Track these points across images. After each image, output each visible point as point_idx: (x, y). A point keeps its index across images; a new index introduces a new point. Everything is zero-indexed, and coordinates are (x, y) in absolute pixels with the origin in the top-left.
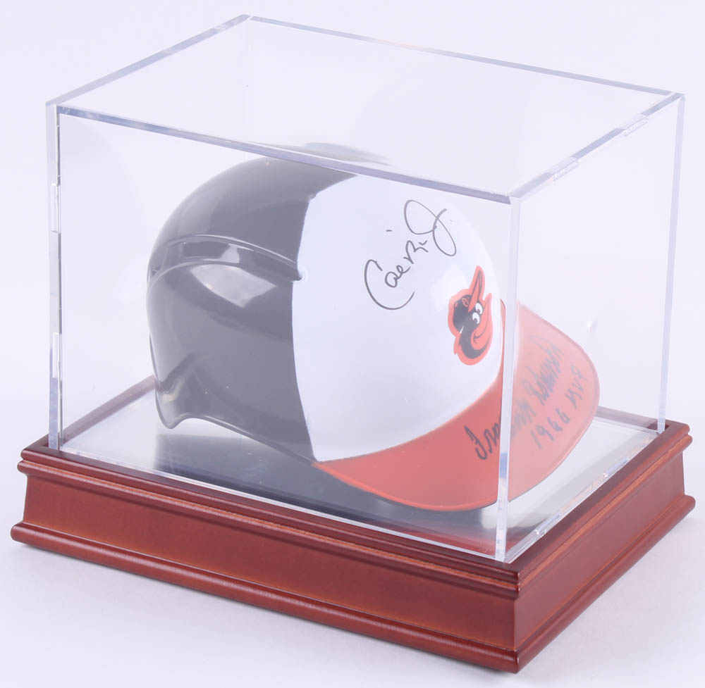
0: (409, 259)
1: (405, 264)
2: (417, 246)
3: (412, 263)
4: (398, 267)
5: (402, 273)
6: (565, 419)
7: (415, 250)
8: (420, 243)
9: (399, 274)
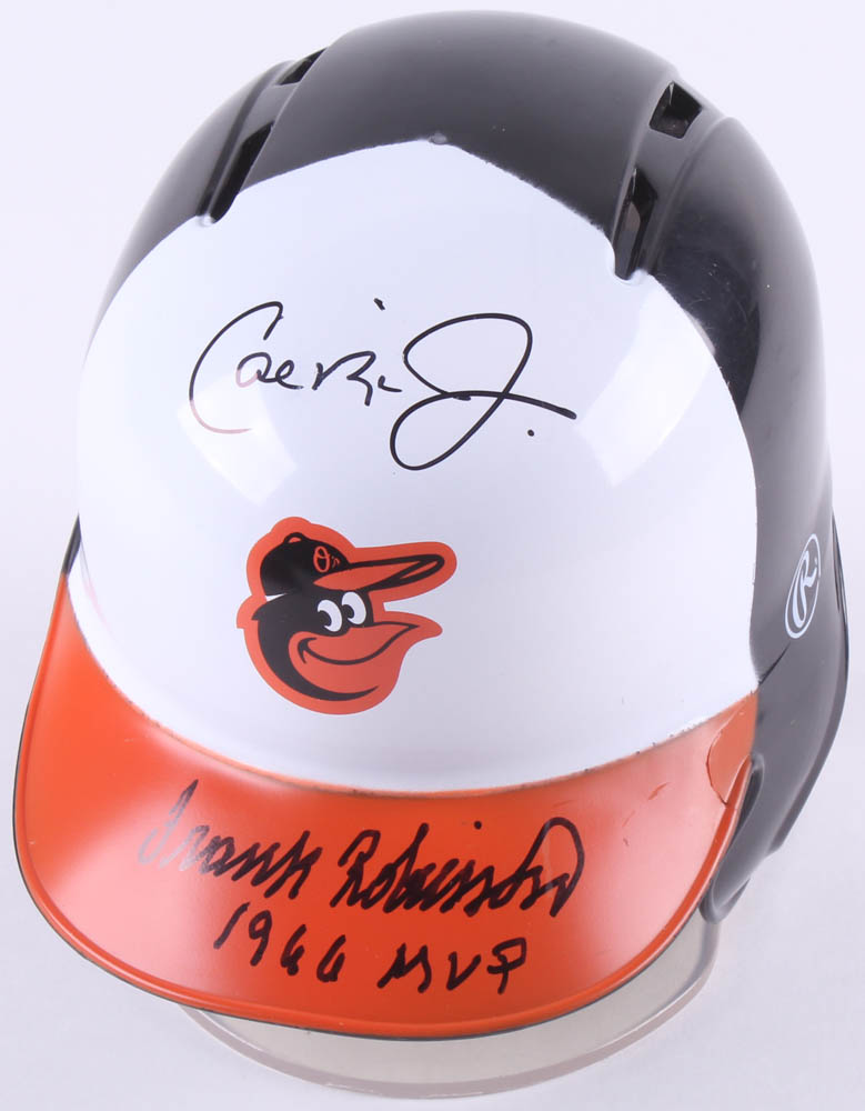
0: (322, 375)
1: (304, 374)
2: (371, 375)
3: (315, 387)
4: (289, 363)
5: (278, 379)
6: (328, 969)
7: (354, 377)
8: (382, 380)
9: (272, 375)
